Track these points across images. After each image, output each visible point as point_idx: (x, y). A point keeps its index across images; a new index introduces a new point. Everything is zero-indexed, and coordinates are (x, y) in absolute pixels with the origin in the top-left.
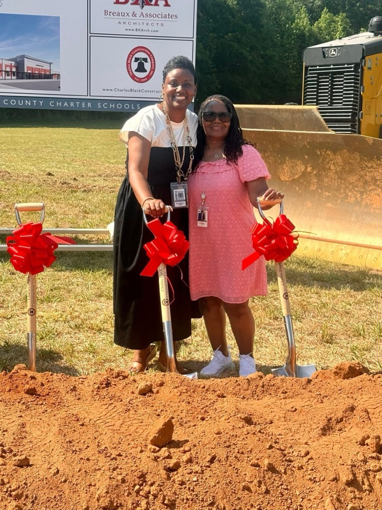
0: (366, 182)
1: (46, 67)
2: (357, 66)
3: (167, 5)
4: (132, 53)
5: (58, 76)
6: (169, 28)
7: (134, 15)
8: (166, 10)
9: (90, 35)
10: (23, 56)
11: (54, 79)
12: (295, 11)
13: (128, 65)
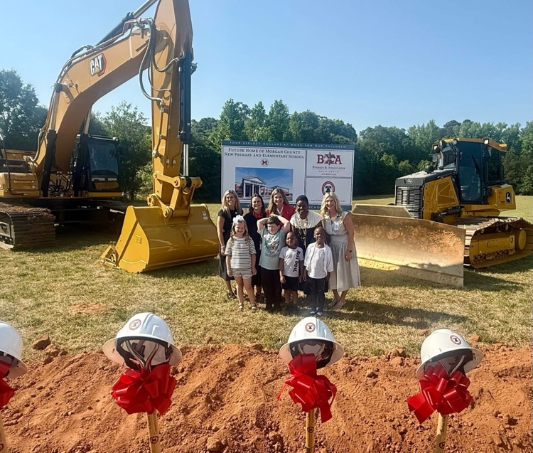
0: (430, 241)
1: (287, 191)
2: (421, 187)
3: (340, 163)
4: (324, 185)
5: (292, 195)
6: (342, 173)
7: (326, 168)
8: (341, 166)
9: (306, 177)
11: (290, 196)
13: (323, 189)
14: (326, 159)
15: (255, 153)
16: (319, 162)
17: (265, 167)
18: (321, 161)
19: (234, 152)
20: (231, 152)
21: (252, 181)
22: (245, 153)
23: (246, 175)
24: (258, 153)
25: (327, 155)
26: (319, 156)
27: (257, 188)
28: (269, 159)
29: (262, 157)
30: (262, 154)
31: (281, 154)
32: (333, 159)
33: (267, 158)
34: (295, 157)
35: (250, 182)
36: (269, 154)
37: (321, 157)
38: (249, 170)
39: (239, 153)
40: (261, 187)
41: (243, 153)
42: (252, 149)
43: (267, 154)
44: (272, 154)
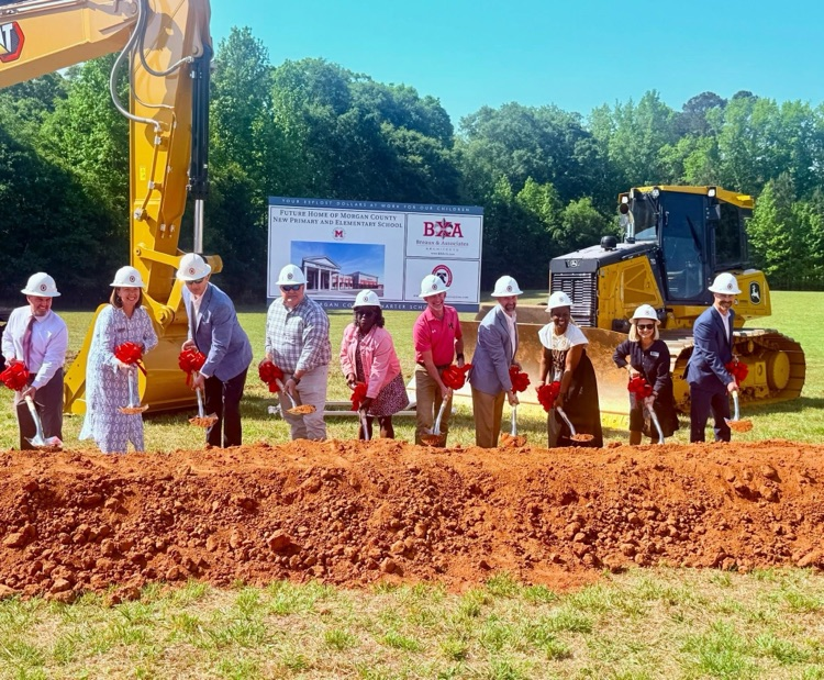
1: (374, 279)
2: (594, 274)
3: (461, 236)
4: (435, 270)
6: (462, 252)
7: (438, 243)
8: (461, 240)
9: (406, 257)
10: (358, 273)
11: (380, 289)
12: (494, 179)
14: (438, 229)
15: (324, 219)
16: (426, 234)
17: (339, 240)
18: (429, 232)
19: (289, 217)
20: (283, 216)
21: (317, 264)
22: (307, 217)
23: (308, 254)
24: (329, 218)
25: (440, 223)
26: (426, 224)
27: (326, 275)
28: (345, 228)
29: (334, 226)
30: (334, 219)
31: (365, 220)
32: (449, 230)
33: (343, 226)
34: (387, 225)
35: (314, 266)
36: (346, 219)
37: (429, 226)
38: (313, 245)
39: (297, 217)
40: (333, 273)
41: (304, 218)
42: (318, 212)
43: (343, 220)
44: (350, 220)
